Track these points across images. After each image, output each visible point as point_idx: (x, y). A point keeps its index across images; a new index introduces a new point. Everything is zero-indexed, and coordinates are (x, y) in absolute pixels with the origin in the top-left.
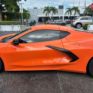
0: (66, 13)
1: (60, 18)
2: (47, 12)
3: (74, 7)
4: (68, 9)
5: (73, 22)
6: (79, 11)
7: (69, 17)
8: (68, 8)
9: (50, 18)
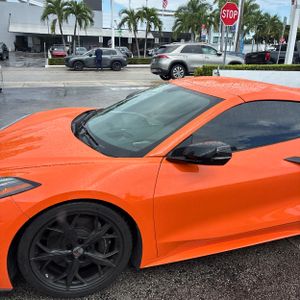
0: (120, 25)
1: (101, 40)
2: (56, 17)
3: (146, 9)
4: (125, 15)
5: (160, 57)
6: (160, 22)
7: (130, 42)
8: (126, 12)
9: (70, 39)
